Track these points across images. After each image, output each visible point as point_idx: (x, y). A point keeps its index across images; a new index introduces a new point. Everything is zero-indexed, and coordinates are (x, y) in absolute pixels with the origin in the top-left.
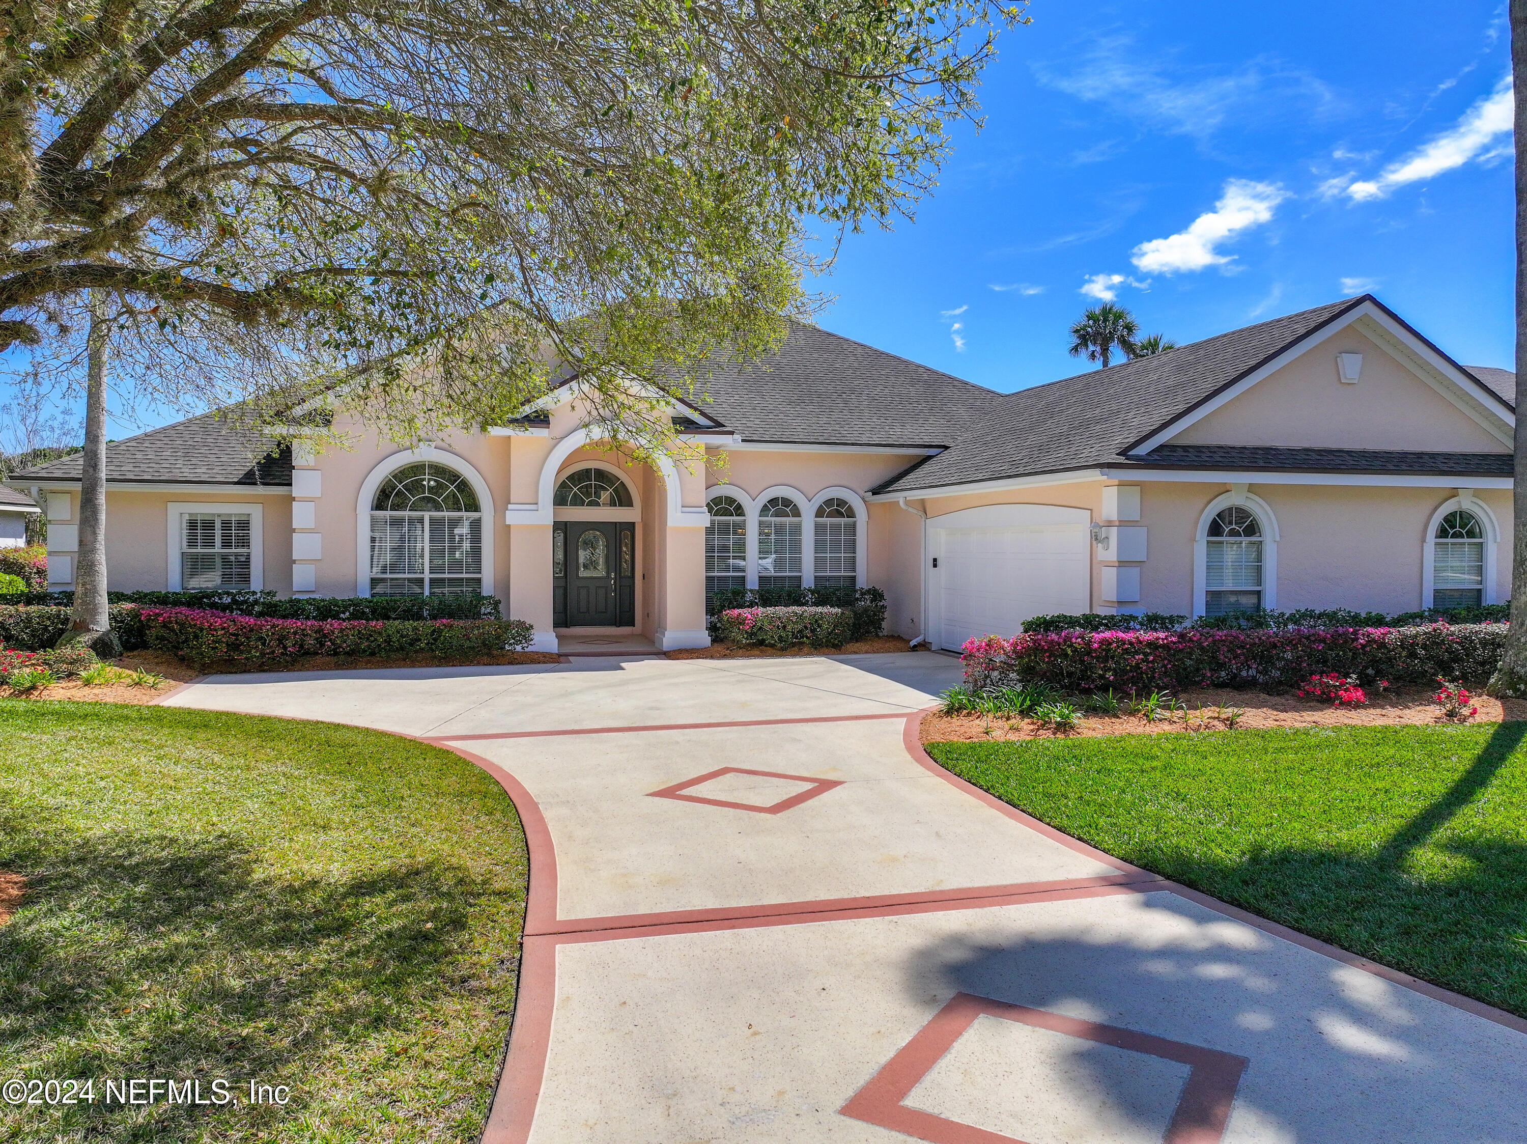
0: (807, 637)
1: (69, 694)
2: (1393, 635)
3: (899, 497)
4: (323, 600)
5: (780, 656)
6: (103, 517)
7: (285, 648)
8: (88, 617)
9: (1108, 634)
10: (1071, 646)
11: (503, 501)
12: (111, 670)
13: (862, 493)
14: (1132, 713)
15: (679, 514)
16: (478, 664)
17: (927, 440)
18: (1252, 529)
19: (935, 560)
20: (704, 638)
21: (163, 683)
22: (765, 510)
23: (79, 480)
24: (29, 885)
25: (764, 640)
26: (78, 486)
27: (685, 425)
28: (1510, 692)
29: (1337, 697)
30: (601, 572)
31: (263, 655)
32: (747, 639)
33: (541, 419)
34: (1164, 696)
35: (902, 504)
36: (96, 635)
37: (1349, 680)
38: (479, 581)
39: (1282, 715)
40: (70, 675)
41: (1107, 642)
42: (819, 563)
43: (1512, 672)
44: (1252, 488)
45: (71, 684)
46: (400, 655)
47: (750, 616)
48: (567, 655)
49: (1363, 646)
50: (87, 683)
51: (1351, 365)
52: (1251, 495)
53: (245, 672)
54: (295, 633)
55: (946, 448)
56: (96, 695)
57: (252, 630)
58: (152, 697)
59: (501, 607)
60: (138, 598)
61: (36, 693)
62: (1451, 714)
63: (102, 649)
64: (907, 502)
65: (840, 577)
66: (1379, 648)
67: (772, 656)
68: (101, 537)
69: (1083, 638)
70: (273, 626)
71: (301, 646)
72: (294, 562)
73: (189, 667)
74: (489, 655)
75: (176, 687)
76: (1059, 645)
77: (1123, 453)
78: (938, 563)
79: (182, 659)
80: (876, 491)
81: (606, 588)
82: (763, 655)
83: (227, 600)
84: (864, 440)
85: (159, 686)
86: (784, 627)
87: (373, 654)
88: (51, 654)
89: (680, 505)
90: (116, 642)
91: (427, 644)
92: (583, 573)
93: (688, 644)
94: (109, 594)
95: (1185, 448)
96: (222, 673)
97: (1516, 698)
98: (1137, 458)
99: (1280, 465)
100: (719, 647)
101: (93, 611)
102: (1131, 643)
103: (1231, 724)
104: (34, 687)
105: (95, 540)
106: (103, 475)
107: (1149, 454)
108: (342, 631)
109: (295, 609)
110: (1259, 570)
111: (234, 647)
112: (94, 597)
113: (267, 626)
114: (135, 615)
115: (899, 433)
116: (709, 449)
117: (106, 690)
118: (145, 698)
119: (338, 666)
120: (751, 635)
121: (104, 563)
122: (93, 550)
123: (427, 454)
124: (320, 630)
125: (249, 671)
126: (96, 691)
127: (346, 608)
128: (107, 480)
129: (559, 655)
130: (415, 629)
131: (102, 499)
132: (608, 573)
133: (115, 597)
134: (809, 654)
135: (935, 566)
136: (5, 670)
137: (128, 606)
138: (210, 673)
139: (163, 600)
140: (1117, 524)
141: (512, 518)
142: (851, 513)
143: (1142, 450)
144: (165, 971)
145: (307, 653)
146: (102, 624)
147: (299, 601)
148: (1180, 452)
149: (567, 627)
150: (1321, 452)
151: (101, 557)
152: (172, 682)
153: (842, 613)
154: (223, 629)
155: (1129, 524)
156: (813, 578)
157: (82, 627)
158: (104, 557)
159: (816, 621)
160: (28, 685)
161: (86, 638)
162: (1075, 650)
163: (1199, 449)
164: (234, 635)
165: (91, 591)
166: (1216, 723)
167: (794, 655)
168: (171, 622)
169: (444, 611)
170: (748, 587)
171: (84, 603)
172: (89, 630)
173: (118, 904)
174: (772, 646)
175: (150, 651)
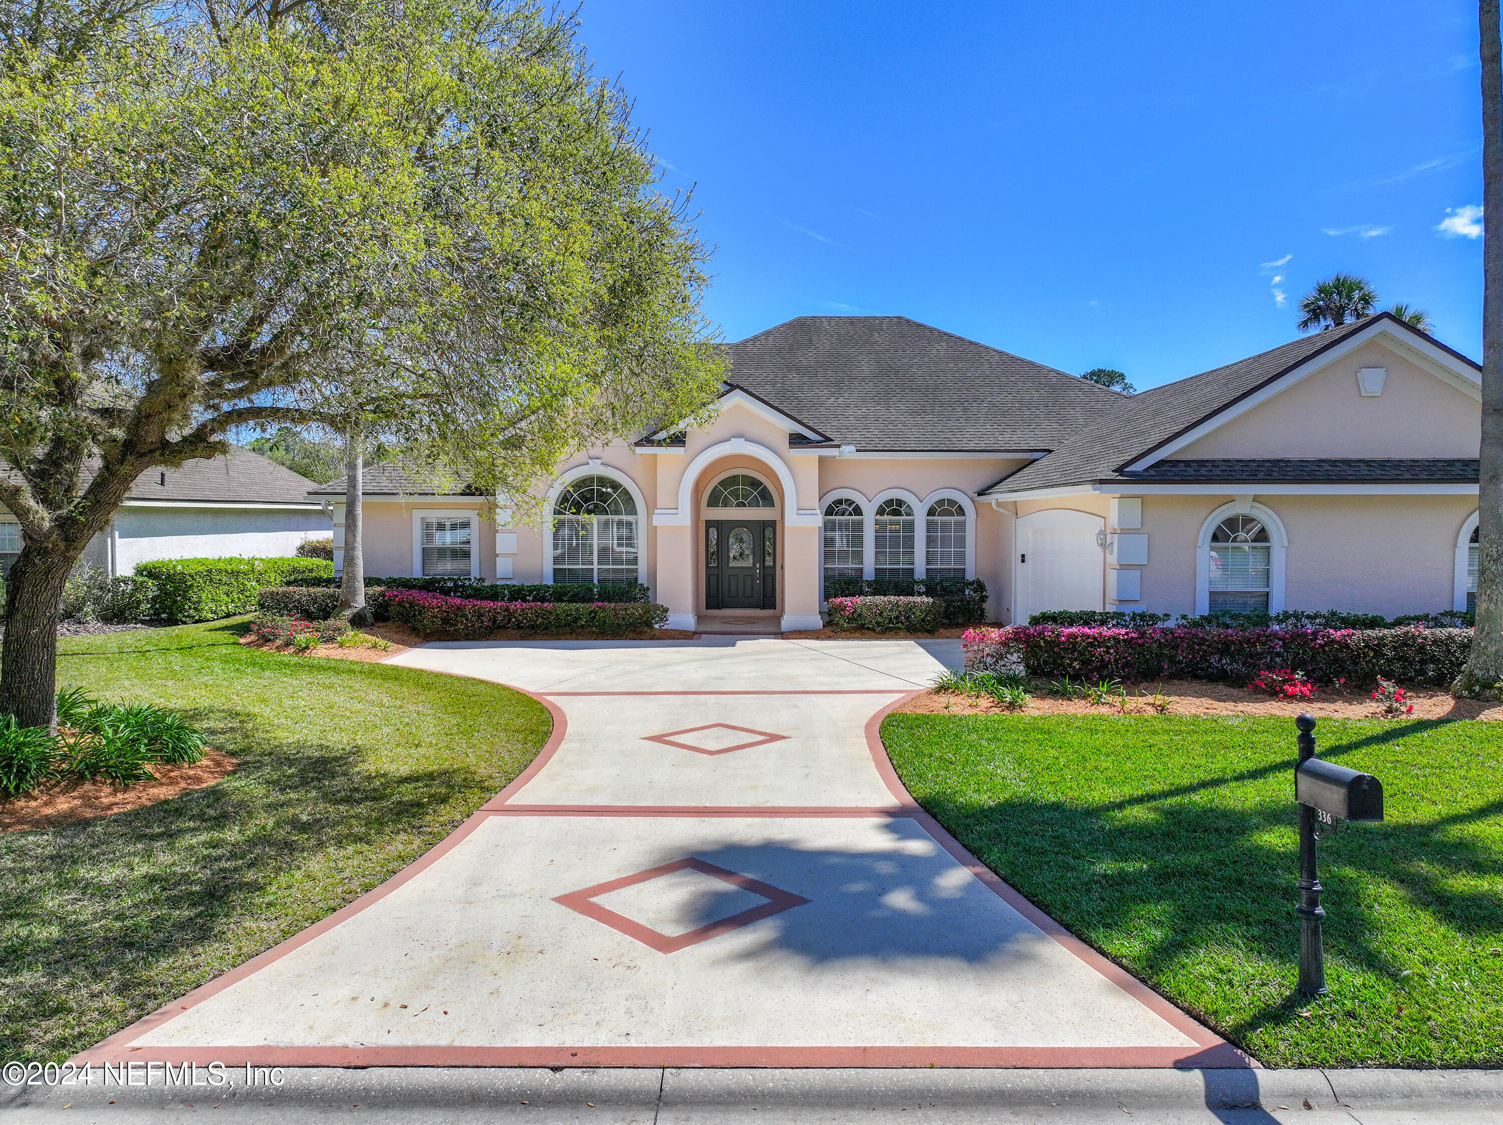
0: (903, 623)
1: (327, 652)
2: (1358, 635)
3: (993, 498)
4: (514, 586)
5: (878, 639)
6: (360, 523)
7: (482, 623)
8: (350, 597)
9: (1073, 630)
10: (1043, 638)
11: (651, 507)
12: (362, 636)
13: (971, 493)
14: (1085, 697)
15: (795, 516)
16: (626, 638)
17: (1033, 444)
18: (1262, 536)
19: (1023, 556)
20: (817, 622)
21: (393, 646)
22: (881, 511)
23: (345, 494)
24: (239, 765)
25: (863, 625)
26: (344, 498)
27: (797, 440)
28: (1465, 693)
29: (1282, 691)
30: (748, 563)
31: (467, 627)
32: (848, 623)
33: (679, 440)
34: (1113, 684)
35: (994, 506)
36: (355, 611)
37: (1297, 676)
38: (636, 571)
39: (1216, 704)
40: (331, 640)
41: (1073, 636)
42: (930, 558)
43: (1471, 674)
44: (1256, 499)
45: (331, 646)
46: (568, 629)
47: (850, 604)
48: (701, 633)
49: (1321, 646)
50: (341, 646)
51: (1373, 380)
52: (1255, 504)
53: (455, 640)
54: (489, 611)
55: (1050, 451)
56: (345, 654)
57: (458, 608)
58: (381, 657)
59: (650, 593)
60: (392, 583)
61: (308, 652)
62: (1389, 710)
63: (358, 621)
64: (999, 504)
65: (950, 569)
66: (1341, 647)
67: (869, 639)
68: (359, 539)
69: (1053, 633)
70: (474, 606)
71: (495, 621)
72: (497, 555)
73: (417, 635)
74: (634, 631)
75: (401, 650)
76: (1034, 636)
77: (1120, 470)
78: (1026, 558)
79: (414, 629)
80: (980, 494)
81: (752, 576)
82: (863, 637)
83: (450, 584)
84: (971, 446)
85: (390, 649)
86: (881, 614)
87: (546, 628)
88: (323, 624)
89: (795, 509)
90: (369, 615)
91: (586, 621)
92: (732, 564)
93: (800, 627)
94: (365, 579)
95: (1188, 463)
96: (440, 640)
97: (1470, 698)
98: (1133, 474)
99: (1281, 477)
100: (828, 630)
101: (353, 593)
102: (1095, 638)
103: (1162, 710)
104: (307, 648)
105: (355, 541)
106: (360, 493)
107: (1146, 470)
108: (523, 610)
109: (493, 594)
110: (1267, 573)
111: (446, 621)
112: (354, 583)
113: (470, 606)
114: (383, 595)
115: (1009, 439)
116: (821, 459)
117: (352, 651)
118: (376, 657)
119: (522, 638)
120: (850, 620)
121: (361, 558)
122: (354, 548)
123: (595, 469)
124: (507, 610)
125: (459, 640)
126: (346, 651)
127: (531, 592)
128: (363, 494)
129: (694, 633)
130: (577, 609)
131: (359, 511)
132: (754, 564)
133: (369, 582)
134: (905, 638)
135: (1023, 561)
136: (291, 635)
137: (378, 589)
138: (431, 641)
139: (407, 584)
140: (1119, 531)
141: (657, 520)
142: (961, 511)
143: (1139, 467)
144: (277, 810)
145: (499, 627)
146: (360, 602)
147: (497, 586)
148: (1182, 467)
149: (719, 609)
150: (1333, 463)
151: (359, 554)
152: (401, 646)
153: (934, 602)
154: (438, 607)
155: (1130, 532)
156: (925, 570)
157: (346, 605)
158: (360, 553)
159: (910, 608)
160: (304, 645)
161: (348, 613)
162: (1046, 642)
163: (1202, 463)
164: (445, 612)
165: (352, 578)
166: (1149, 708)
167: (888, 639)
168: (403, 602)
169: (606, 596)
170: (865, 578)
171: (347, 587)
172: (350, 607)
173: (275, 777)
174: (873, 630)
175: (390, 623)
